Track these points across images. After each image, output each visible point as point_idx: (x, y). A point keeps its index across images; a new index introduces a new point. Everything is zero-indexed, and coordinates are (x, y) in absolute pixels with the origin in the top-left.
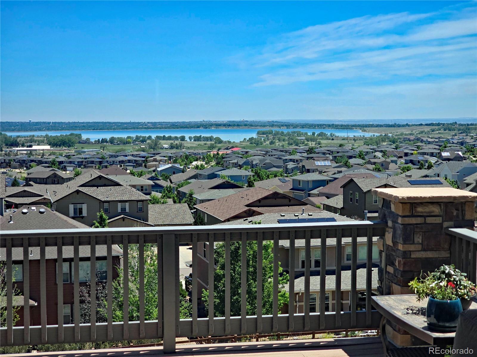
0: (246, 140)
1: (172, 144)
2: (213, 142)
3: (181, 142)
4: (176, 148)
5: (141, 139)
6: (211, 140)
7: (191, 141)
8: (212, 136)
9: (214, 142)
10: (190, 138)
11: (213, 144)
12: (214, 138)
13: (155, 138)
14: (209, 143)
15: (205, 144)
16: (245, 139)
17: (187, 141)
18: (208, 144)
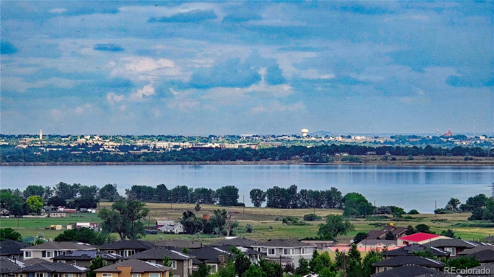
0: (458, 206)
1: (188, 214)
2: (338, 213)
3: (221, 208)
4: (205, 232)
5: (78, 195)
6: (331, 206)
7: (257, 205)
8: (334, 190)
9: (340, 213)
10: (256, 196)
11: (338, 219)
12: (343, 195)
13: (127, 192)
14: (323, 213)
15: (311, 218)
16: (453, 202)
17: (243, 205)
18: (319, 218)
